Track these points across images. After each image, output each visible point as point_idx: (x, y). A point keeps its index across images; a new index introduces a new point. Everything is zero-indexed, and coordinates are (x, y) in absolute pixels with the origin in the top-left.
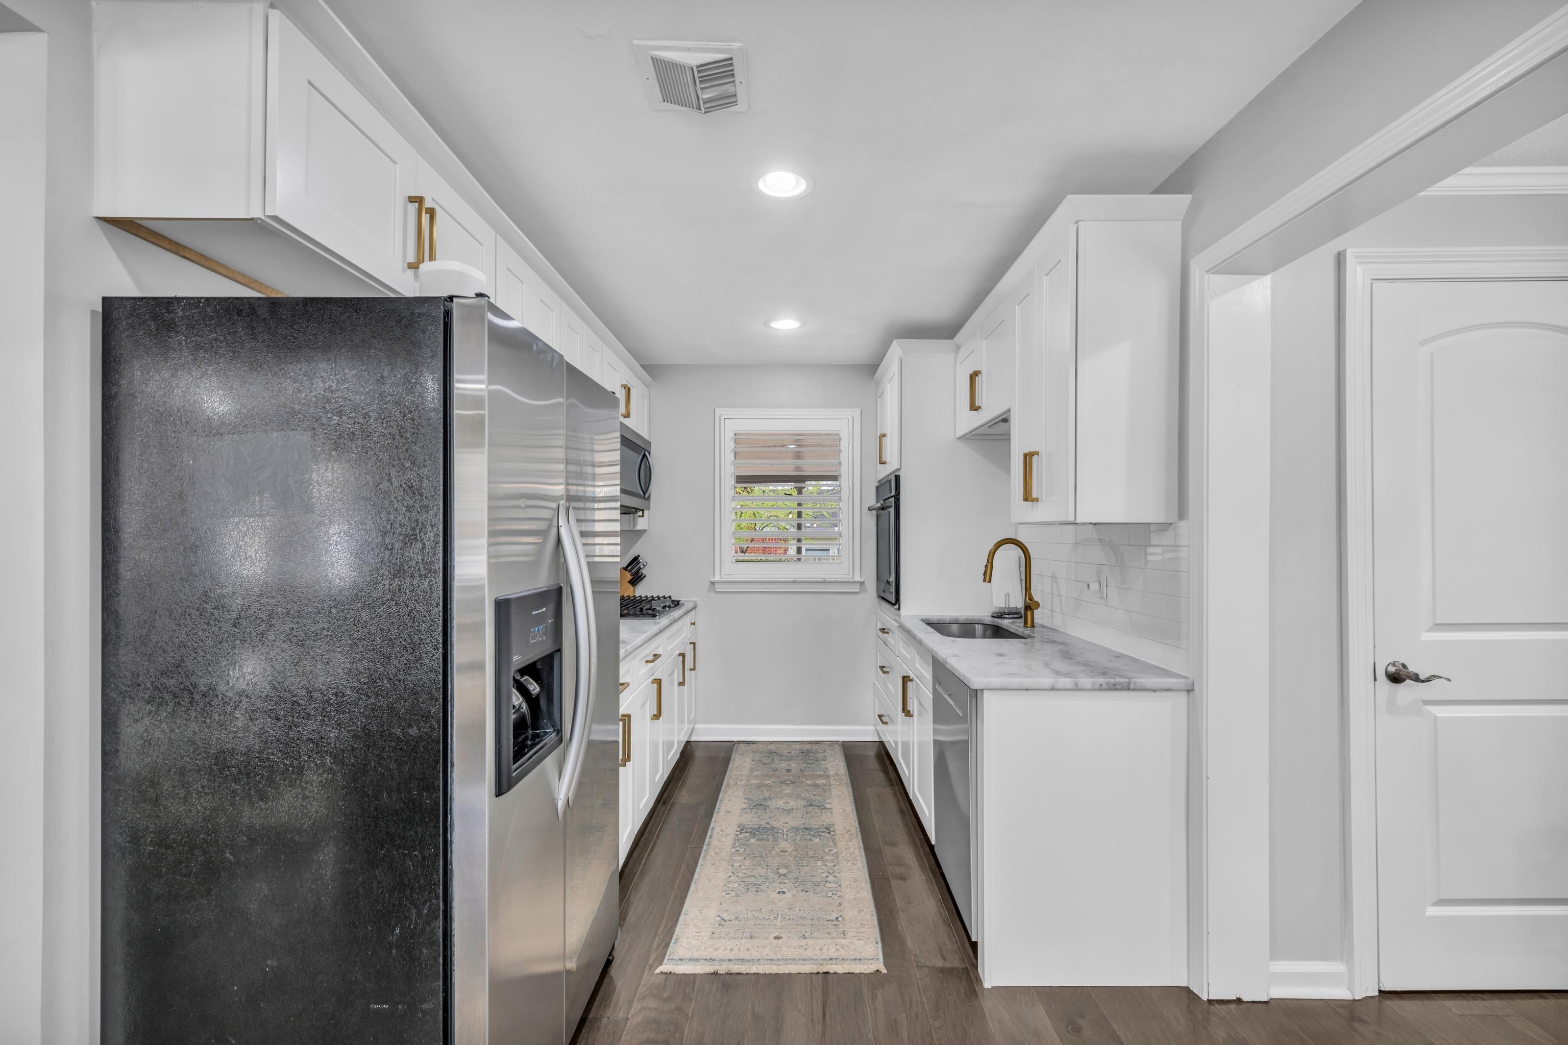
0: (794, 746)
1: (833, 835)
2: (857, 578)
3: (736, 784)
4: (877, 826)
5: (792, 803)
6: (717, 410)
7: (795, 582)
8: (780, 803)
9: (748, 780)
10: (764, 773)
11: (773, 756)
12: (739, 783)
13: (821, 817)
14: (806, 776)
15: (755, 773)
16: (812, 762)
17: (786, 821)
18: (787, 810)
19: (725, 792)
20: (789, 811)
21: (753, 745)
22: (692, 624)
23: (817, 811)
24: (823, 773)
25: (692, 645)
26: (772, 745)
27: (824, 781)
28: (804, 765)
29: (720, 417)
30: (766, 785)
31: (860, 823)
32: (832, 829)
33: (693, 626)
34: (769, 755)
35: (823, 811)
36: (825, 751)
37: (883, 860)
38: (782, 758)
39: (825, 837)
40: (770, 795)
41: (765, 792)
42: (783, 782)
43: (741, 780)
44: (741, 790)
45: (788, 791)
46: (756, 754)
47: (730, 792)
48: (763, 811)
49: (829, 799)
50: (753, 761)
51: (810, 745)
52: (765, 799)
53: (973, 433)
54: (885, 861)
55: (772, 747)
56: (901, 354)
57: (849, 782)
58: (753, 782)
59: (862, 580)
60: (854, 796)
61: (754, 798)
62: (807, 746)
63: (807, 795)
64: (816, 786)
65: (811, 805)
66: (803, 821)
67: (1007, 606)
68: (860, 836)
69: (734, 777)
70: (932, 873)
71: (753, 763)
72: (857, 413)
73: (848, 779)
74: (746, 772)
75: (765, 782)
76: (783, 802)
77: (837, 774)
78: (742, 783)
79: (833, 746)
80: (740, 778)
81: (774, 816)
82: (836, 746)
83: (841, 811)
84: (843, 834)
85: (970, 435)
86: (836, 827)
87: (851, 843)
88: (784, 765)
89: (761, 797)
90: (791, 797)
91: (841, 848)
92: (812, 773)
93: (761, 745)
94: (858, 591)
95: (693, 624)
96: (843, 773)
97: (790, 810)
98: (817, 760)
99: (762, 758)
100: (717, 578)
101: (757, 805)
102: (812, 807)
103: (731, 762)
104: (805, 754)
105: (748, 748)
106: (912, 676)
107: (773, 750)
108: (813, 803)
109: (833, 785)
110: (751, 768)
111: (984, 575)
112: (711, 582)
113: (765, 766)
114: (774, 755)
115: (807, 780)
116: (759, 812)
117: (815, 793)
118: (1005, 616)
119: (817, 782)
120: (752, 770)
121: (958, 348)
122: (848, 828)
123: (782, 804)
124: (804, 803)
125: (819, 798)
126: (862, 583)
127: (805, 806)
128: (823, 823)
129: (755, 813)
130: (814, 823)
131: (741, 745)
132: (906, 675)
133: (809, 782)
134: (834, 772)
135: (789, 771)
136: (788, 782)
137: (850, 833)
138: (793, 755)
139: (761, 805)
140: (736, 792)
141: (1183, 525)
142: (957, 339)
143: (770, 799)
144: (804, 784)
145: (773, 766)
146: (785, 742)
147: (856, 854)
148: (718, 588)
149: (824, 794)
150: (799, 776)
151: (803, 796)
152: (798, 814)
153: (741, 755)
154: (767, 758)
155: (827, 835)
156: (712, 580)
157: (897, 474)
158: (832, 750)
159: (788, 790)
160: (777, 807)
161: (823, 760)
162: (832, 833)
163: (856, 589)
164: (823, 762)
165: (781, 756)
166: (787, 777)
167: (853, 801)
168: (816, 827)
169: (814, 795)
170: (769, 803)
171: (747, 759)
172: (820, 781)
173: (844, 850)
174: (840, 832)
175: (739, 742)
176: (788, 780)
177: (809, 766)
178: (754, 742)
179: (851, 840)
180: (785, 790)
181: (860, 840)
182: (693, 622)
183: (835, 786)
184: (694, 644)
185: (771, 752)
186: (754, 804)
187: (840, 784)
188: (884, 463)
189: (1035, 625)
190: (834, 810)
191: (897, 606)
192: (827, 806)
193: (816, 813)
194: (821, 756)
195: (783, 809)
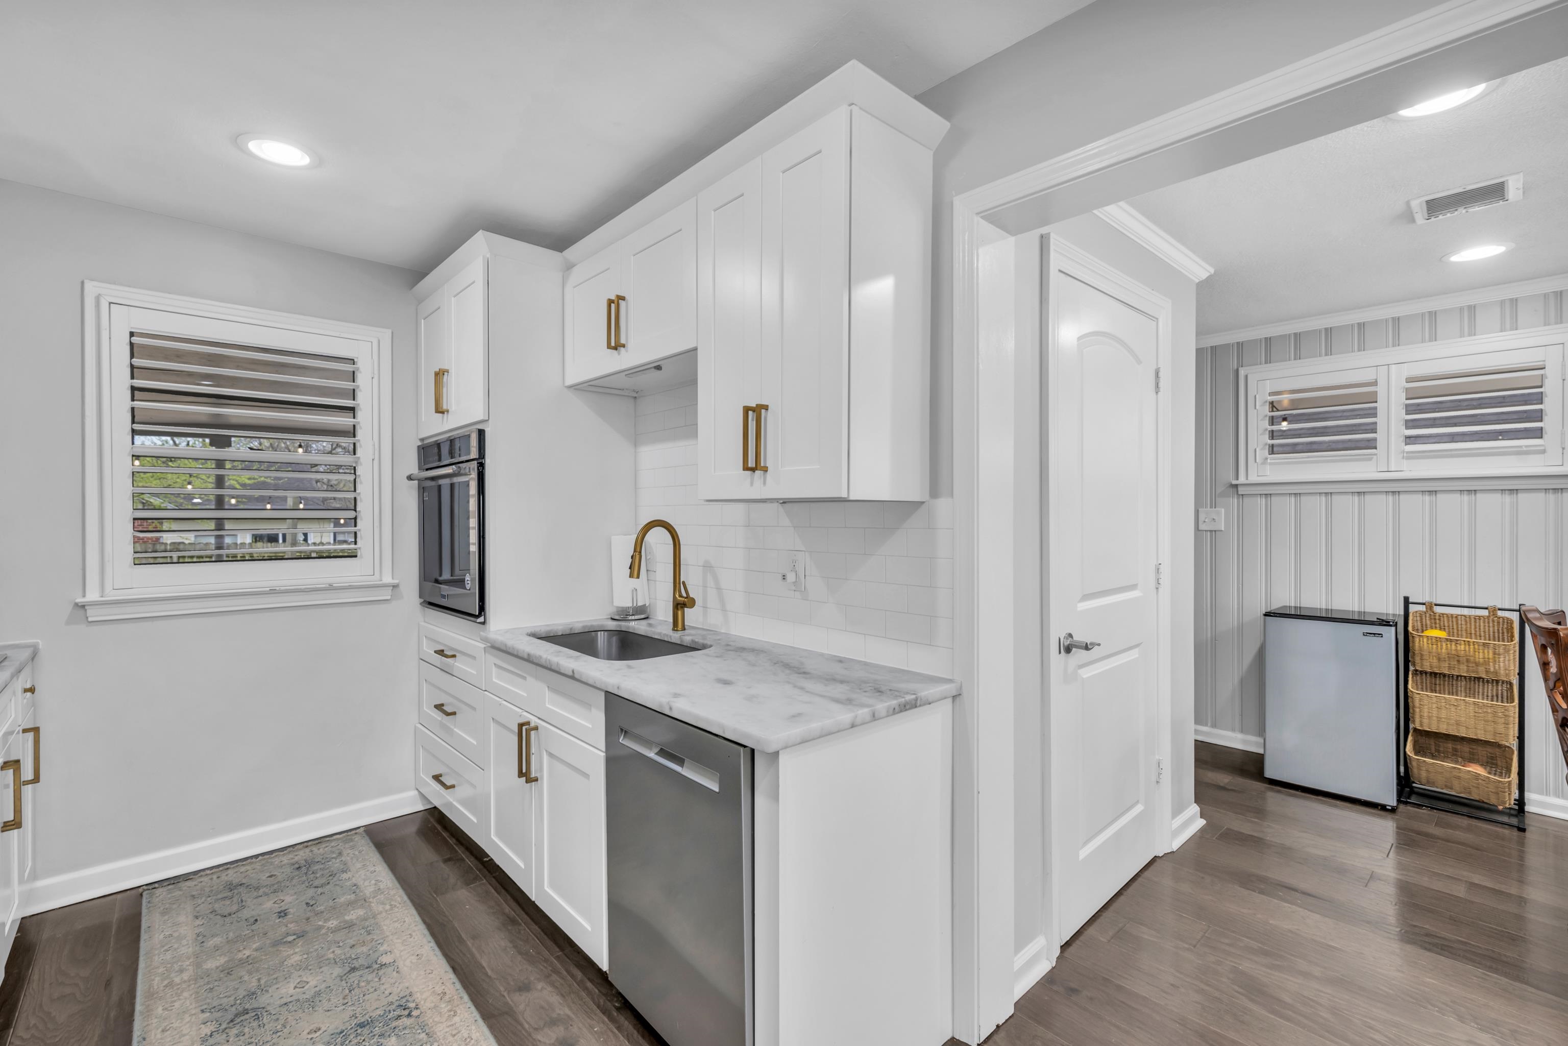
0: (276, 861)
1: (418, 1017)
2: (388, 579)
3: (171, 985)
4: (485, 964)
5: (313, 981)
6: (89, 286)
7: (273, 592)
8: (288, 990)
9: (198, 965)
10: (231, 935)
11: (239, 893)
12: (177, 980)
13: (382, 988)
14: (322, 912)
15: (211, 943)
16: (323, 881)
17: (313, 1027)
18: (308, 1000)
19: (149, 1011)
20: (312, 1002)
21: (189, 883)
22: (26, 691)
23: (370, 977)
24: (353, 897)
25: (31, 736)
26: (230, 872)
27: (361, 912)
28: (311, 892)
29: (98, 299)
30: (243, 962)
31: (454, 969)
32: (412, 1005)
33: (29, 694)
34: (230, 894)
35: (381, 972)
36: (340, 854)
37: (521, 1025)
38: (261, 892)
39: (405, 1028)
40: (259, 980)
41: (246, 978)
42: (276, 943)
43: (181, 971)
44: (186, 994)
45: (297, 958)
46: (200, 902)
47: (160, 1010)
48: (255, 1024)
49: (382, 944)
50: (197, 917)
51: (307, 850)
52: (252, 995)
53: (590, 383)
54: (527, 1026)
55: (232, 876)
56: (488, 255)
57: (405, 898)
58: (211, 964)
59: (396, 581)
60: (425, 922)
61: (225, 1001)
62: (302, 855)
63: (338, 951)
64: (350, 926)
65: (353, 969)
66: (349, 1011)
67: (635, 605)
68: (466, 998)
69: (161, 970)
70: (604, 1013)
71: (198, 922)
72: (386, 335)
73: (401, 892)
74: (187, 948)
75: (240, 956)
76: (292, 985)
77: (379, 891)
78: (185, 976)
79: (352, 840)
80: (176, 967)
81: (284, 1026)
82: (357, 838)
83: (414, 959)
84: (435, 1007)
85: (586, 385)
86: (418, 996)
87: (456, 1019)
88: (268, 904)
89: (242, 993)
90: (306, 968)
91: (444, 1038)
92: (331, 903)
93: (205, 879)
94: (389, 597)
95: (32, 690)
96: (390, 885)
97: (314, 997)
98: (332, 875)
99: (217, 906)
100: (92, 595)
101: (237, 1015)
102: (358, 973)
103: (144, 936)
104: (304, 870)
105: (178, 893)
106: (534, 721)
107: (236, 881)
108: (356, 964)
109: (381, 913)
110: (198, 935)
111: (630, 568)
112: (76, 605)
113: (228, 920)
114: (241, 889)
115: (326, 921)
116: (246, 1030)
117: (351, 942)
118: (630, 618)
119: (347, 918)
120: (200, 938)
121: (569, 267)
122: (439, 989)
123: (291, 991)
124: (337, 971)
125: (365, 949)
126: (395, 587)
127: (341, 978)
128: (390, 999)
129: (237, 1036)
130: (374, 1006)
131: (158, 892)
132: (522, 721)
133: (333, 923)
134: (372, 889)
135: (283, 914)
136: (290, 938)
137: (447, 998)
138: (280, 878)
139: (246, 1012)
140: (177, 1005)
141: (942, 505)
142: (572, 252)
143: (263, 990)
144: (323, 931)
145: (246, 913)
146: (256, 856)
147: (474, 1036)
148: (94, 614)
149: (369, 938)
150: (308, 919)
151: (331, 956)
152: (334, 1000)
153: (164, 913)
154: (228, 902)
155: (406, 1021)
156: (80, 600)
157: (480, 427)
158: (352, 848)
159: (295, 955)
160: (284, 1001)
161: (344, 871)
162: (415, 1013)
163: (386, 595)
164: (345, 876)
165: (257, 888)
166: (284, 929)
167: (426, 932)
168: (381, 1012)
169: (352, 946)
170: (263, 1000)
171: (182, 919)
172: (353, 915)
173: (451, 1039)
174: (429, 1005)
175: (152, 886)
176: (288, 934)
177: (320, 890)
178: (186, 877)
179: (455, 1012)
180: (289, 956)
181: (470, 1004)
182: (28, 686)
183: (384, 914)
184: (36, 730)
185: (231, 887)
186: (230, 1016)
187: (392, 907)
188: (443, 413)
189: (686, 627)
190: (400, 964)
191: (481, 619)
192: (385, 959)
193: (368, 982)
194: (336, 865)
195: (298, 1000)
